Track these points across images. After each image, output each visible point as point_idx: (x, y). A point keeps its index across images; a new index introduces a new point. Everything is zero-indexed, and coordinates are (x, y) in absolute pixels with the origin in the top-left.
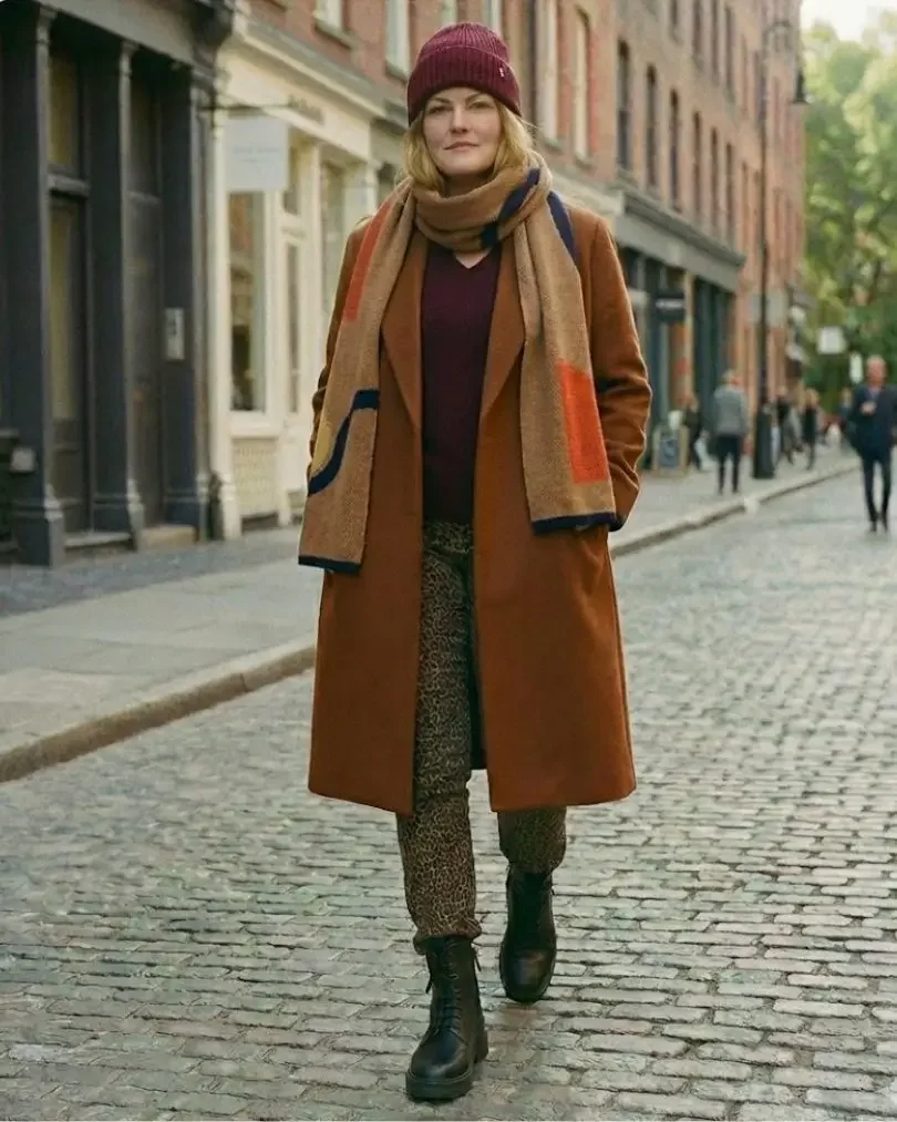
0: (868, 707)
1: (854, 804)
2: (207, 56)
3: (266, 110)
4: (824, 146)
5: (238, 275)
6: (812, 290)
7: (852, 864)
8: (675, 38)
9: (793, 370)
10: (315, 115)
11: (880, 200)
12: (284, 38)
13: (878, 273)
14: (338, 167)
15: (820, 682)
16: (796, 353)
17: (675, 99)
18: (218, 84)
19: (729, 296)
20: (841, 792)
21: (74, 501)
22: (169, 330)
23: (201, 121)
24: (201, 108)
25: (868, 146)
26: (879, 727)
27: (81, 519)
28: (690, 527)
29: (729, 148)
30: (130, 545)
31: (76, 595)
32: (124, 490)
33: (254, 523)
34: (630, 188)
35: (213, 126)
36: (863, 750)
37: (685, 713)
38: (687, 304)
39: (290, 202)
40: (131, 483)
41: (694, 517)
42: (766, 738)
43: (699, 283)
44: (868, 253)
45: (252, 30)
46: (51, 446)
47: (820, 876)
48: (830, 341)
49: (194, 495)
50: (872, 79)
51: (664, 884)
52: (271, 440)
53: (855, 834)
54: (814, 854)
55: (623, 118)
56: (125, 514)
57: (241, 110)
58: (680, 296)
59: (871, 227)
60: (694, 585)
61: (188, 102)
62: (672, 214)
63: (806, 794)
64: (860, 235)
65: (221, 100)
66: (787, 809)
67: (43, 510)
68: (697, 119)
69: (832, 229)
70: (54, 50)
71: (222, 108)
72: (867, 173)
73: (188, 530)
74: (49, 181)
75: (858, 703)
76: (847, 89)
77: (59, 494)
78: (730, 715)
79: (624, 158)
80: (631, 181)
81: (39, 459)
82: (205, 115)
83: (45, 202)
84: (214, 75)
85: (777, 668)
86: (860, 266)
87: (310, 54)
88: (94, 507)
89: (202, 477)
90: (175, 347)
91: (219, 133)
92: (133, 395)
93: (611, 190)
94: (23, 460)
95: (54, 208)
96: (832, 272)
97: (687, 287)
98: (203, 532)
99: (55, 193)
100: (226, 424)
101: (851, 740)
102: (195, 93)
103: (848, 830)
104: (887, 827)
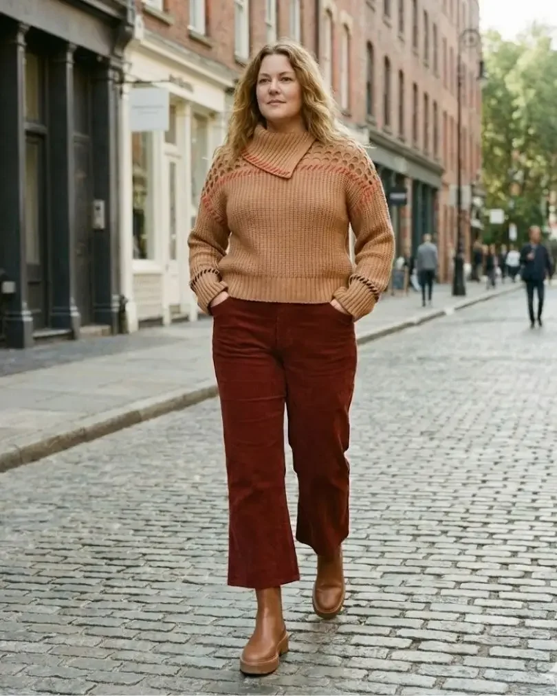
0: (521, 430)
1: (512, 487)
2: (118, 52)
3: (153, 84)
4: (493, 102)
5: (137, 180)
6: (486, 186)
7: (511, 521)
8: (401, 39)
9: (475, 233)
10: (188, 87)
11: (527, 134)
12: (167, 41)
13: (526, 176)
14: (203, 117)
15: (493, 416)
16: (476, 223)
17: (401, 75)
18: (125, 68)
19: (435, 191)
20: (506, 479)
21: (38, 311)
22: (96, 212)
23: (114, 89)
24: (115, 83)
25: (521, 102)
26: (527, 442)
27: (43, 321)
28: (410, 325)
29: (435, 105)
30: (71, 336)
31: (40, 365)
32: (68, 304)
33: (147, 323)
34: (372, 128)
35: (121, 92)
36: (518, 455)
37: (410, 434)
38: (409, 195)
39: (170, 137)
40: (72, 300)
41: (415, 319)
42: (459, 449)
43: (416, 183)
44: (520, 165)
45: (147, 37)
46: (25, 279)
47: (492, 528)
48: (497, 217)
49: (110, 307)
50: (522, 63)
51: (398, 533)
52: (158, 275)
53: (514, 504)
54: (488, 515)
55: (370, 86)
56: (70, 318)
57: (138, 83)
58: (404, 191)
59: (522, 150)
60: (415, 359)
61: (107, 79)
62: (399, 143)
63: (484, 482)
64: (515, 154)
65: (127, 78)
66: (473, 489)
67: (20, 316)
68: (415, 87)
69: (498, 152)
70: (28, 49)
71: (128, 82)
72: (519, 119)
73: (107, 328)
74: (24, 125)
75: (515, 429)
76: (507, 70)
77: (30, 307)
78: (437, 436)
79: (370, 110)
80: (373, 124)
81: (18, 287)
82: (118, 87)
83: (22, 139)
84: (122, 63)
85: (466, 407)
86: (515, 173)
87: (185, 51)
88: (51, 314)
89: (115, 297)
90: (100, 222)
91: (125, 97)
92: (74, 250)
93: (360, 128)
94: (9, 287)
95: (27, 141)
96: (499, 177)
97: (408, 186)
98: (116, 328)
99: (28, 133)
100: (130, 266)
101: (511, 449)
102: (111, 73)
103: (509, 502)
104: (534, 501)
